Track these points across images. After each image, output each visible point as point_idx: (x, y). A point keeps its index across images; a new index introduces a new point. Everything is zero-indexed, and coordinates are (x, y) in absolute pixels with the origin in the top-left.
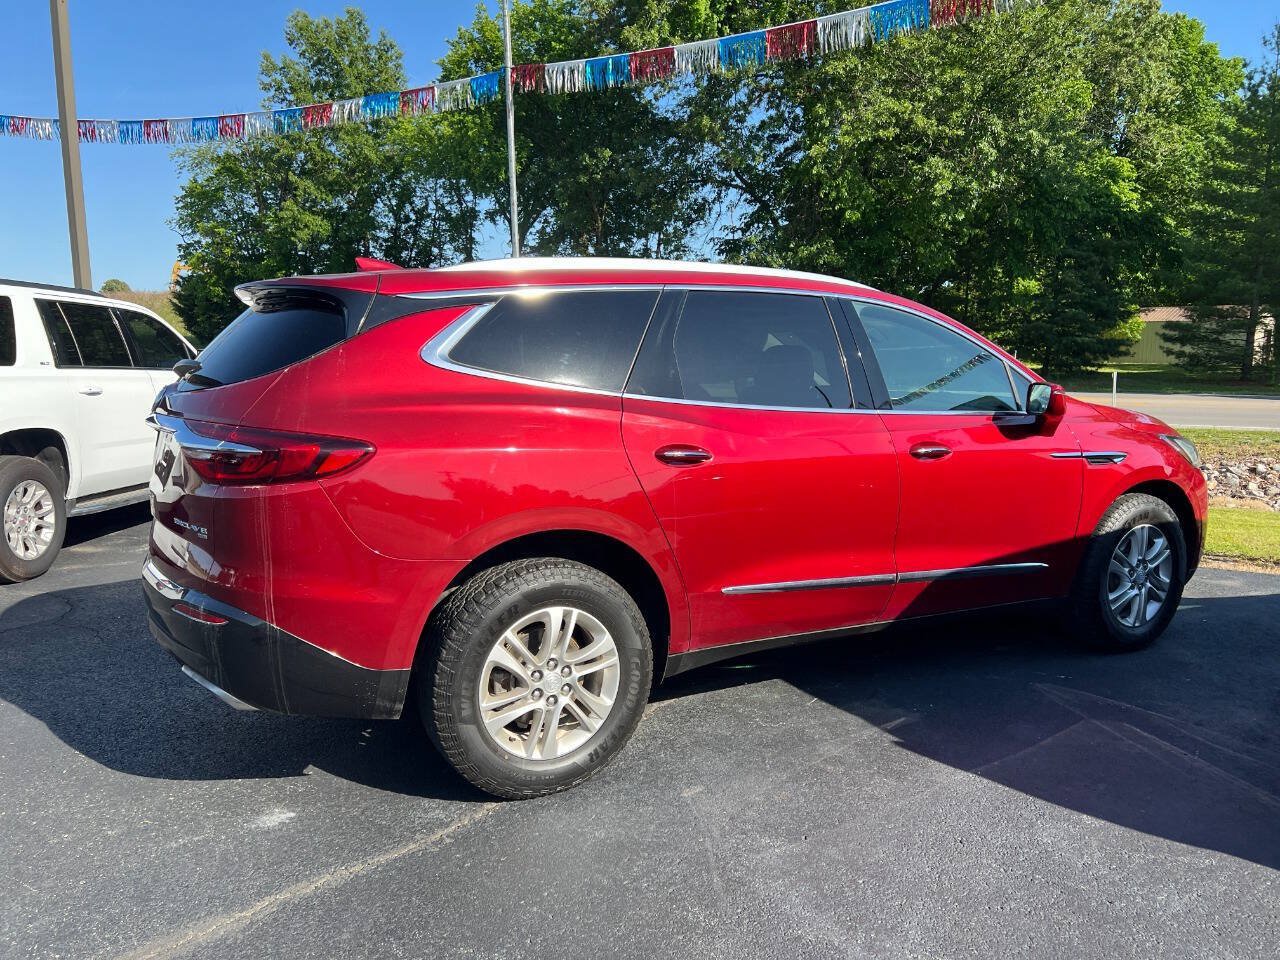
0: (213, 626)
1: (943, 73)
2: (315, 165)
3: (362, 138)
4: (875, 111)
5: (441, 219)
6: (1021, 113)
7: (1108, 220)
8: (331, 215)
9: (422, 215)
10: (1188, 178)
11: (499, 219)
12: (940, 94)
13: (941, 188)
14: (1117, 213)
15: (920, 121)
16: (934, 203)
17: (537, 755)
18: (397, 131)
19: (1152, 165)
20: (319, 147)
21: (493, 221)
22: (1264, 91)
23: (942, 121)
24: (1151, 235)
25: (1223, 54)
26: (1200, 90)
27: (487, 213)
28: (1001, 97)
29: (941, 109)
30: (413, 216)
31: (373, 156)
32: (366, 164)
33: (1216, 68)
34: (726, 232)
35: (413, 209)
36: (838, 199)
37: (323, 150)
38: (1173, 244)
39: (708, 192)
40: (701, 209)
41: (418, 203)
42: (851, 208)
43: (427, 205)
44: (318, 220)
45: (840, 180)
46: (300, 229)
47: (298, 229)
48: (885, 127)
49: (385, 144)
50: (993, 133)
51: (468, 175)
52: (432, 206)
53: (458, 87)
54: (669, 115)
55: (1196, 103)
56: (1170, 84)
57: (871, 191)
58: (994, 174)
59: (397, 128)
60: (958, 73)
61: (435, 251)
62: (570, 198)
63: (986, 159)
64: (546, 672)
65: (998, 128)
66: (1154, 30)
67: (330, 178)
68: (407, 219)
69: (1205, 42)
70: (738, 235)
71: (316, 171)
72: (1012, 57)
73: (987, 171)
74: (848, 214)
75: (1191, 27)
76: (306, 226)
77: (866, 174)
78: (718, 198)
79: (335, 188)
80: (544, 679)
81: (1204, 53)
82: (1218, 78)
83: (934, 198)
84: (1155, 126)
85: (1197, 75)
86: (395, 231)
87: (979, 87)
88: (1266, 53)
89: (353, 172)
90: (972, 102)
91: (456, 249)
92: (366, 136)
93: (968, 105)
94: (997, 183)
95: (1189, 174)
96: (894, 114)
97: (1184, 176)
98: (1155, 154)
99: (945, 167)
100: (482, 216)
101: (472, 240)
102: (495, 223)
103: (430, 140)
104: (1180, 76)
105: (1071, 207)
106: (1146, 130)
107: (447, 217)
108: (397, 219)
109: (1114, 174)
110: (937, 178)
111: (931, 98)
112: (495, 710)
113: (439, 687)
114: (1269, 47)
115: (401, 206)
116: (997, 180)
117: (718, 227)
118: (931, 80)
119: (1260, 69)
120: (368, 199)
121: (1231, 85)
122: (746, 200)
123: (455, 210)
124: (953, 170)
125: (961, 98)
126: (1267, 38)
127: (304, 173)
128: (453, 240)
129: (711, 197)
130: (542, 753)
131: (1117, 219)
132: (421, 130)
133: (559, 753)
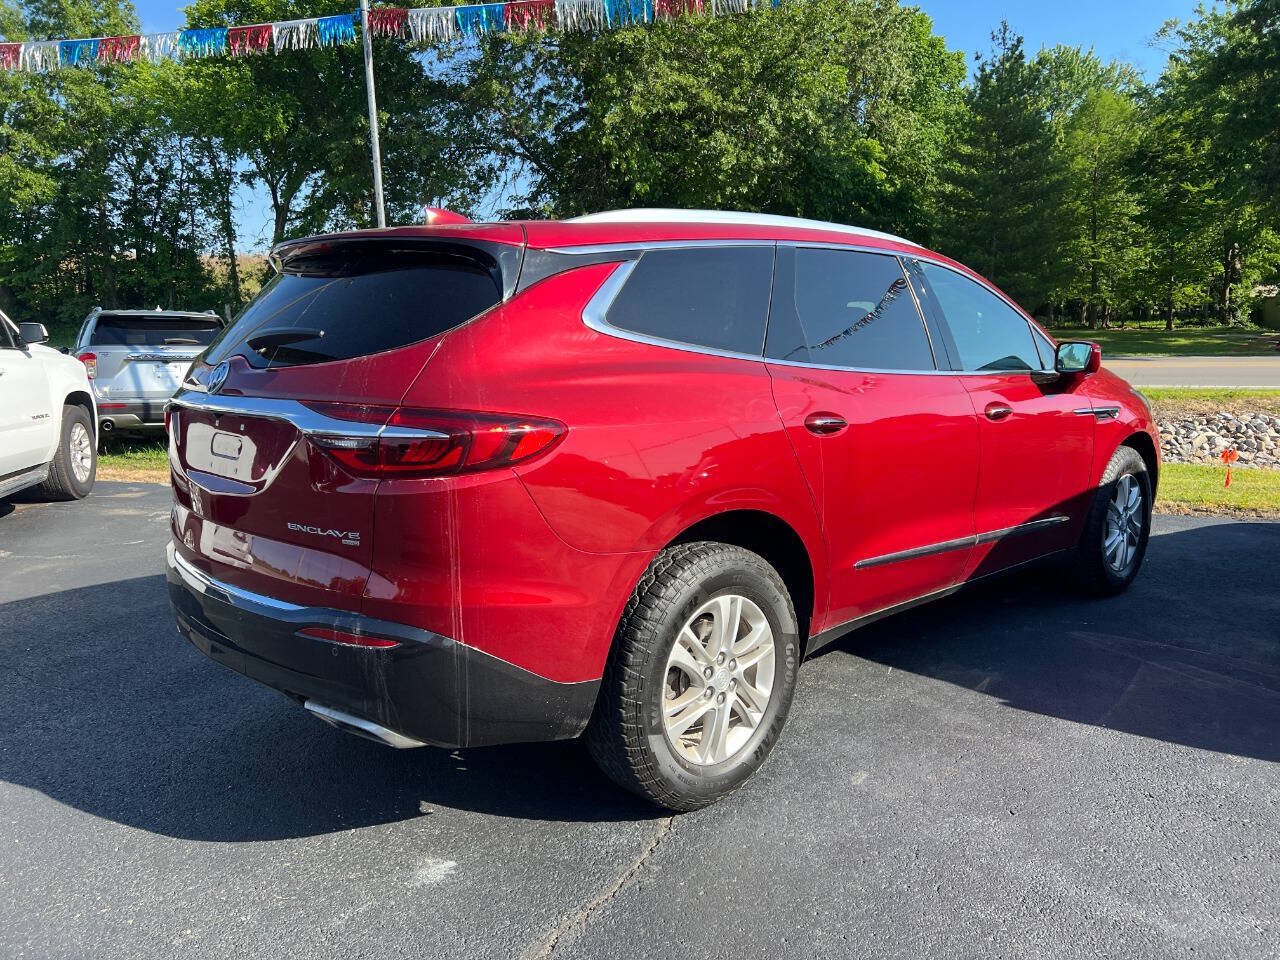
0: (378, 651)
1: (721, 50)
2: (36, 116)
3: (92, 88)
4: (663, 84)
5: (191, 181)
6: (795, 93)
7: (866, 198)
8: (56, 173)
9: (165, 175)
10: (922, 161)
11: (259, 182)
12: (721, 70)
13: (728, 162)
14: (874, 191)
15: (707, 97)
16: (720, 177)
17: (710, 761)
18: (133, 82)
19: (893, 149)
20: (39, 97)
21: (250, 183)
22: (993, 81)
23: (725, 97)
24: (903, 211)
25: (949, 49)
26: (931, 80)
27: (243, 175)
28: (774, 77)
29: (724, 85)
30: (155, 177)
31: (108, 109)
32: (99, 114)
33: (943, 61)
34: (514, 202)
35: (155, 170)
36: (629, 170)
37: (44, 100)
38: (920, 220)
39: (492, 159)
40: (486, 177)
41: (162, 163)
42: (640, 180)
43: (171, 165)
44: (42, 178)
45: (628, 153)
46: (19, 188)
47: (17, 188)
48: (673, 100)
49: (120, 95)
50: (770, 111)
51: (226, 133)
52: (178, 165)
53: (302, 28)
54: (443, 78)
55: (927, 93)
56: (907, 74)
57: (659, 164)
58: (775, 149)
59: (135, 78)
60: (737, 51)
61: (183, 215)
62: (345, 161)
63: (767, 136)
64: (717, 668)
65: (775, 108)
66: (895, 21)
67: (55, 132)
68: (149, 180)
69: (934, 35)
70: (526, 205)
71: (36, 124)
72: (782, 38)
73: (768, 147)
74: (638, 186)
75: (922, 21)
76: (27, 185)
77: (653, 147)
78: (503, 167)
79: (60, 143)
80: (716, 675)
81: (933, 45)
82: (945, 70)
83: (719, 170)
84: (894, 112)
85: (928, 66)
86: (133, 192)
87: (758, 65)
88: (995, 48)
89: (82, 124)
90: (751, 79)
91: (209, 214)
92: (98, 86)
93: (747, 83)
94: (776, 159)
95: (924, 158)
96: (681, 88)
97: (920, 159)
98: (895, 139)
99: (729, 142)
100: (237, 179)
101: (229, 204)
102: (253, 188)
103: (175, 92)
104: (915, 66)
105: (837, 185)
106: (887, 116)
107: (199, 179)
108: (135, 180)
109: (867, 155)
110: (723, 153)
111: (714, 74)
112: (674, 716)
113: (627, 696)
114: (997, 42)
115: (140, 165)
116: (778, 157)
117: (505, 196)
118: (713, 56)
119: (989, 62)
120: (101, 156)
121: (956, 77)
122: (532, 169)
123: (206, 170)
124: (736, 145)
125: (741, 75)
126: (995, 34)
127: (19, 125)
128: (203, 205)
129: (497, 164)
130: (713, 757)
131: (874, 197)
132: (165, 83)
133: (729, 755)
